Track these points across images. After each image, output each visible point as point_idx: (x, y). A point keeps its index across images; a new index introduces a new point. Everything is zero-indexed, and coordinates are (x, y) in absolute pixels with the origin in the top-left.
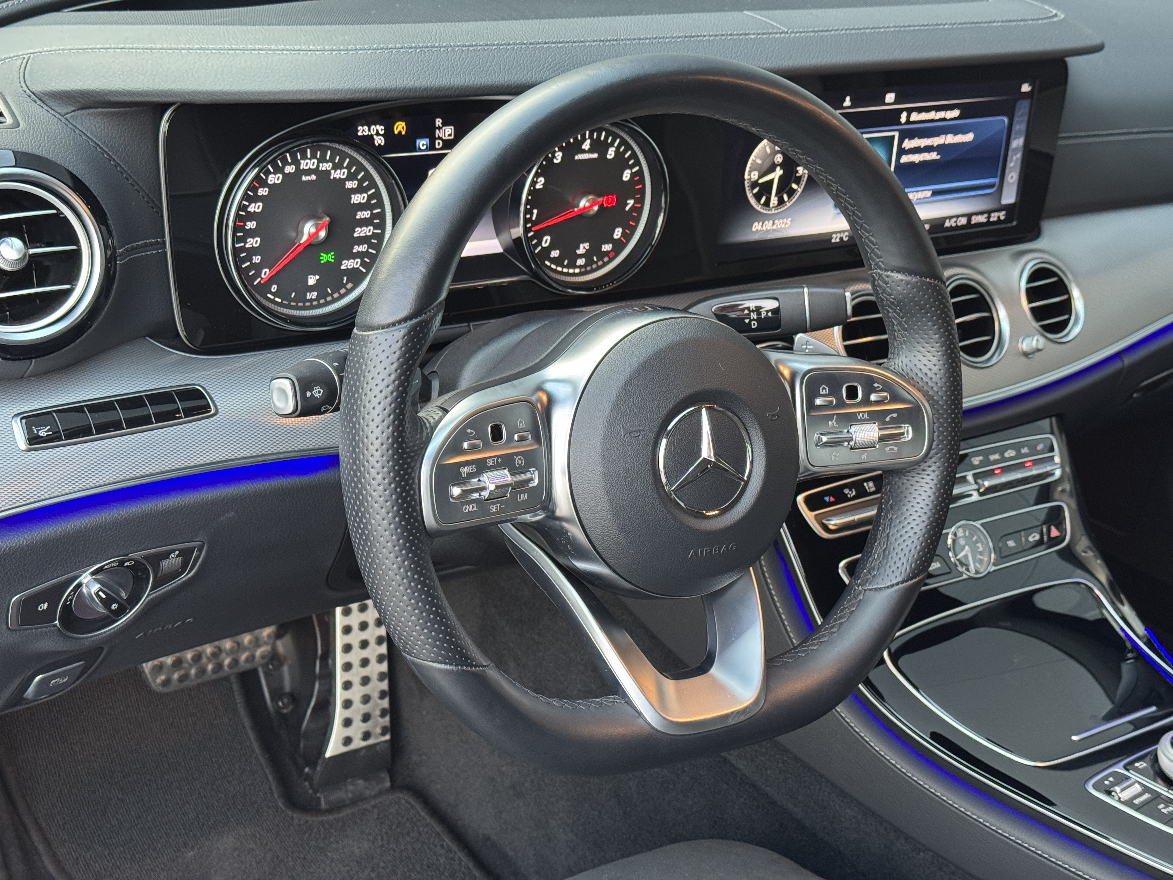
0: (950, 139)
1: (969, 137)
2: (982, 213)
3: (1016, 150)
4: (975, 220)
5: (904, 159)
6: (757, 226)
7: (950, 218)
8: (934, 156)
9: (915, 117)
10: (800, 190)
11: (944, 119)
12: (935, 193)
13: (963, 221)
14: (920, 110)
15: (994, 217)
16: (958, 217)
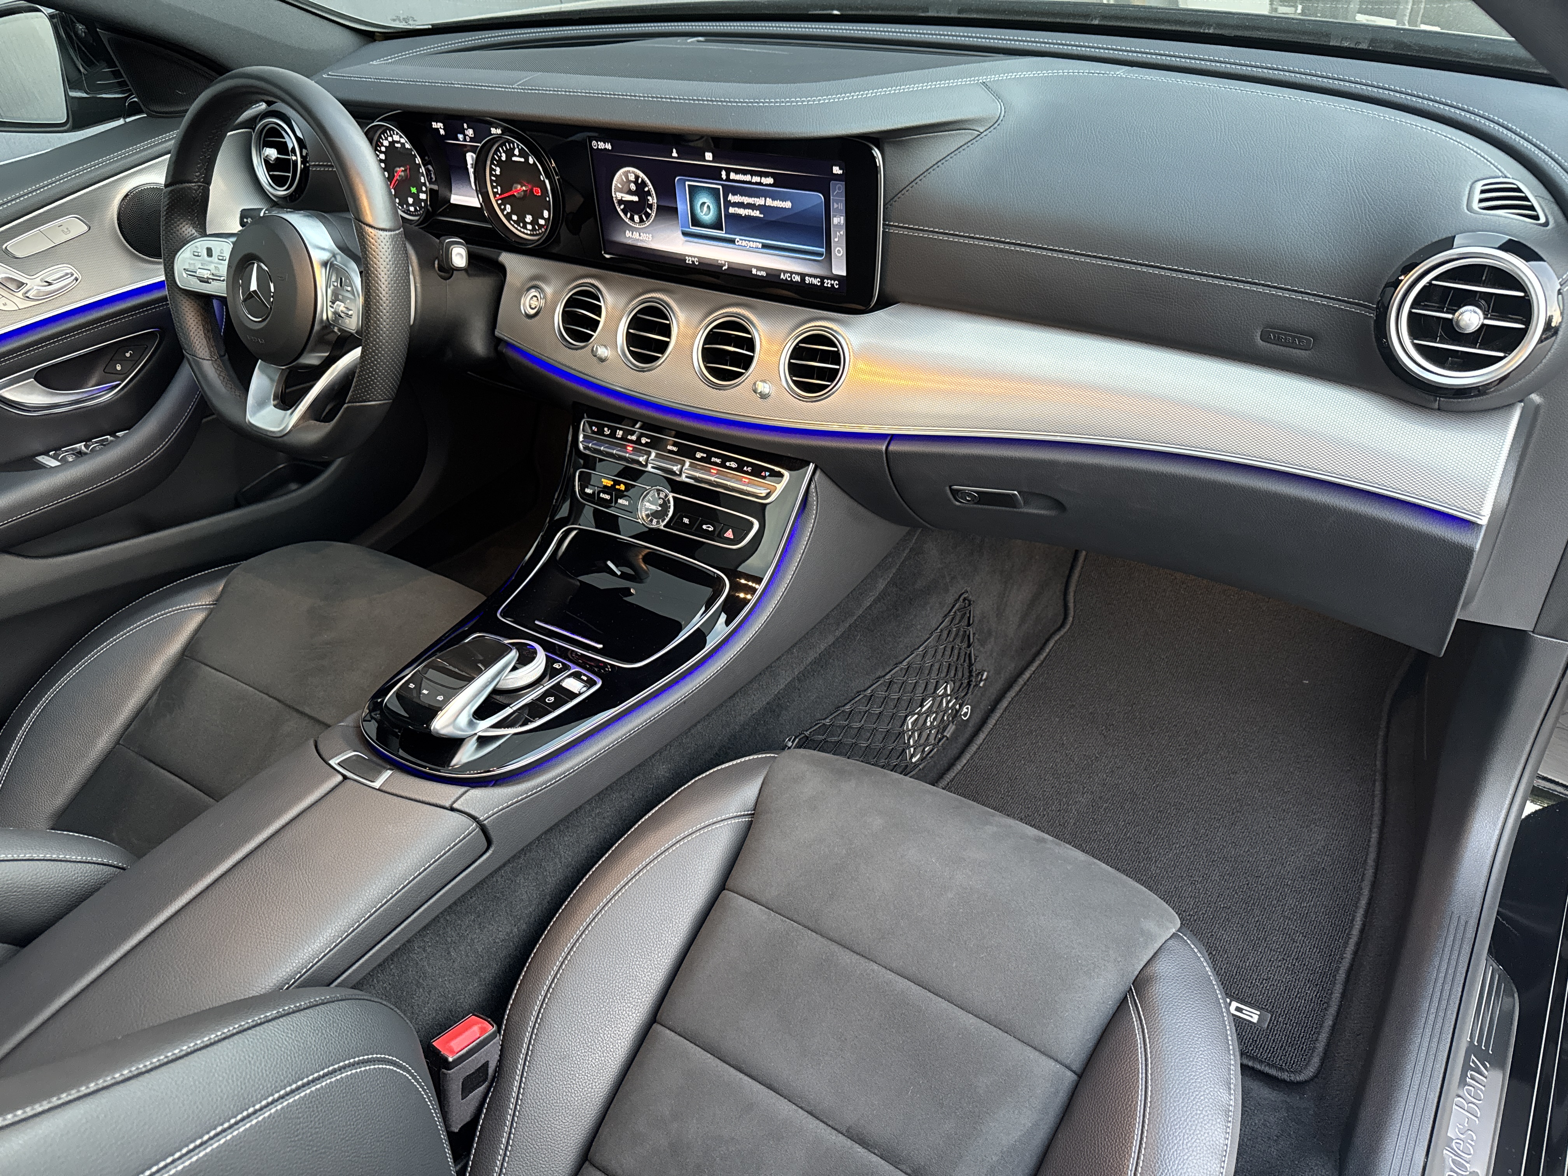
0: (769, 202)
1: (788, 205)
2: (815, 277)
3: (838, 226)
4: (808, 280)
5: (732, 210)
6: (628, 234)
7: (785, 272)
8: (756, 213)
9: (733, 176)
10: (653, 215)
11: (760, 184)
12: (765, 246)
13: (797, 278)
14: (737, 171)
15: (828, 283)
16: (792, 273)
